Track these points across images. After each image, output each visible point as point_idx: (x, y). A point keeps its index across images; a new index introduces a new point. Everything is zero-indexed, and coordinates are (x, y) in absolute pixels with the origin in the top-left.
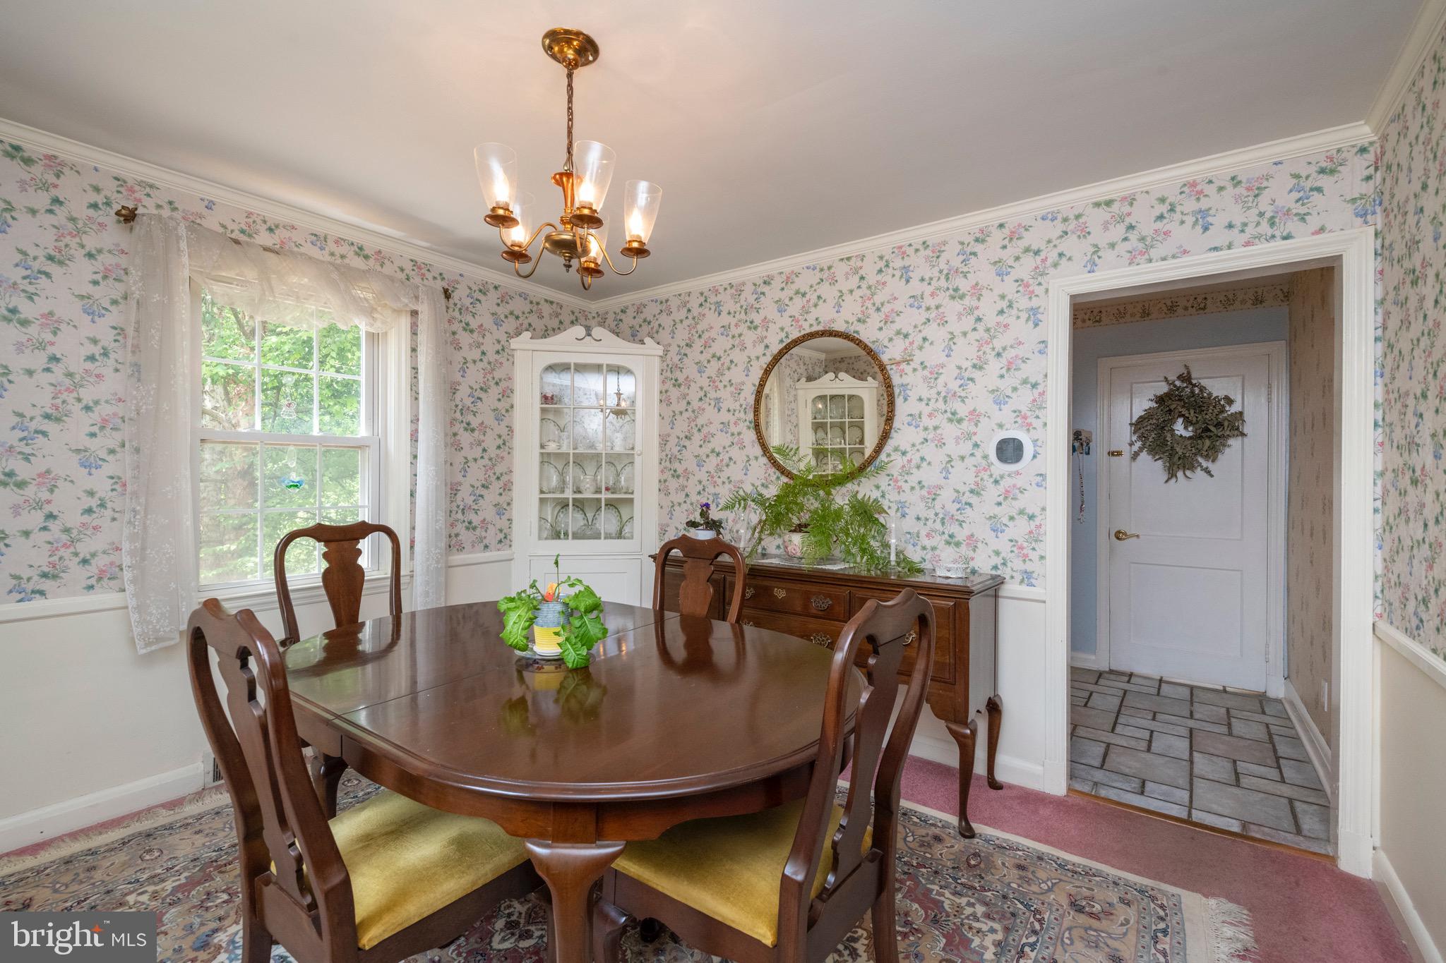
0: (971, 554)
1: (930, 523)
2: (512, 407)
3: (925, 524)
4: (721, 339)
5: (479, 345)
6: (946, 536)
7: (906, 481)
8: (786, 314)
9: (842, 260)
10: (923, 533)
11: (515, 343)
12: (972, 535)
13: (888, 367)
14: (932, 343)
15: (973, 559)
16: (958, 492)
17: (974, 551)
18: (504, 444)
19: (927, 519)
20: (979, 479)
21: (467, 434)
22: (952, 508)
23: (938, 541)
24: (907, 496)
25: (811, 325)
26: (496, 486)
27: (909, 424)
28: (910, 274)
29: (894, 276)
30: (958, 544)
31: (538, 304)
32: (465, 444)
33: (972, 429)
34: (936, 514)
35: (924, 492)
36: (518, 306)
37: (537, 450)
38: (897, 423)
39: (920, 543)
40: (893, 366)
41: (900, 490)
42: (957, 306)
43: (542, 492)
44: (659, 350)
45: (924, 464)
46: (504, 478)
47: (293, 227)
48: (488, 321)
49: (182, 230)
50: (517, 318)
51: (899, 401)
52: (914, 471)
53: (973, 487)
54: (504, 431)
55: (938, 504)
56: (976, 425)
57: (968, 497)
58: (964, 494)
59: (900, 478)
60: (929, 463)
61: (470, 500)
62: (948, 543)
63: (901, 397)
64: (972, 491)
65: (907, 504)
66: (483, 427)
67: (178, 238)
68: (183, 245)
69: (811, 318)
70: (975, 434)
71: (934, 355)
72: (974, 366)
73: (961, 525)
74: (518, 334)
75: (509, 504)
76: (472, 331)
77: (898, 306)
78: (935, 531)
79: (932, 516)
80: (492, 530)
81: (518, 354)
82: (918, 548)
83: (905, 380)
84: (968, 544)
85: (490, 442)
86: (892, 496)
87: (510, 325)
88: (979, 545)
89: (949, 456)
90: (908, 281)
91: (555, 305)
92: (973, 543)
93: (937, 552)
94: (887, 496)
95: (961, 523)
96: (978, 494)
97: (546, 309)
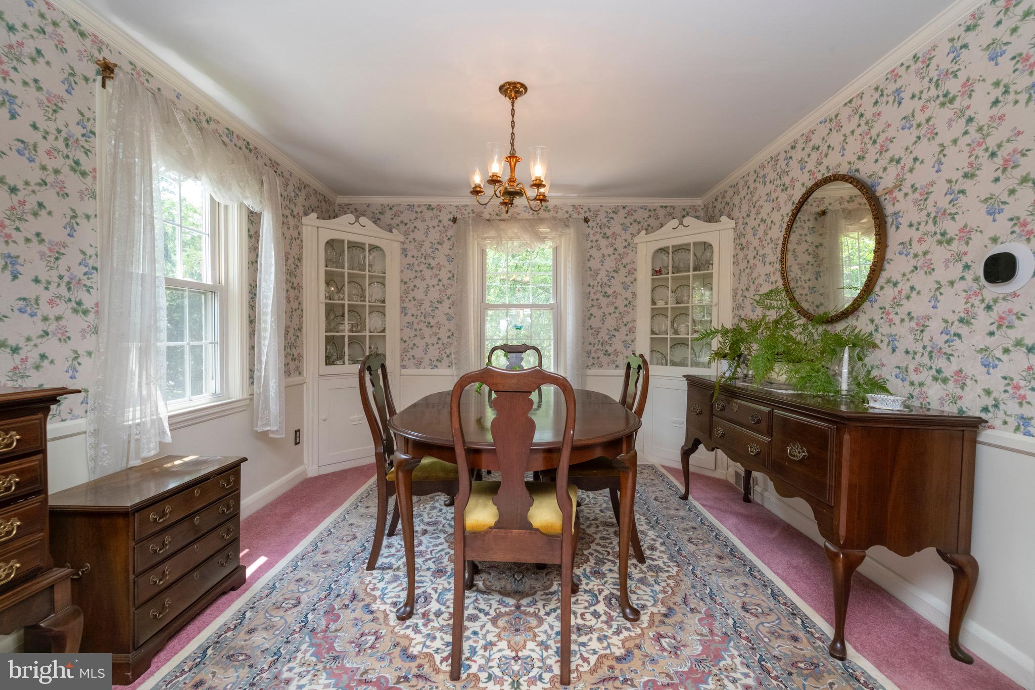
0: (959, 392)
1: (918, 357)
3: (914, 358)
4: (766, 204)
6: (933, 372)
7: (897, 313)
8: (806, 171)
9: (846, 104)
10: (912, 368)
12: (961, 371)
13: (882, 199)
14: (922, 162)
15: (961, 398)
16: (946, 321)
17: (963, 388)
18: (630, 304)
19: (915, 353)
20: (969, 305)
21: (605, 299)
22: (940, 340)
23: (925, 376)
24: (896, 330)
25: (823, 174)
27: (900, 253)
28: (902, 95)
29: (887, 102)
30: (945, 381)
31: (655, 210)
32: (604, 305)
33: (963, 248)
34: (924, 348)
35: (913, 324)
36: (640, 215)
38: (889, 255)
39: (908, 379)
40: (887, 196)
41: (891, 323)
42: (947, 113)
44: (732, 223)
45: (914, 294)
46: (630, 325)
49: (470, 222)
51: (891, 231)
52: (904, 302)
53: (963, 315)
55: (926, 336)
56: (967, 243)
57: (957, 328)
58: (952, 324)
59: (891, 310)
60: (919, 293)
61: (606, 338)
62: (935, 379)
63: (894, 226)
64: (961, 321)
65: (897, 338)
67: (469, 225)
68: (471, 227)
69: (823, 169)
70: (965, 253)
71: (922, 175)
72: (966, 176)
73: (948, 359)
75: (633, 341)
77: (891, 133)
78: (923, 366)
79: (921, 350)
80: (621, 357)
81: (639, 246)
82: (907, 383)
83: (898, 206)
84: (956, 381)
86: (885, 329)
87: (634, 228)
88: (968, 382)
89: (938, 282)
90: (900, 103)
91: (668, 208)
92: (961, 378)
93: (924, 389)
94: (880, 330)
95: (949, 357)
96: (968, 323)
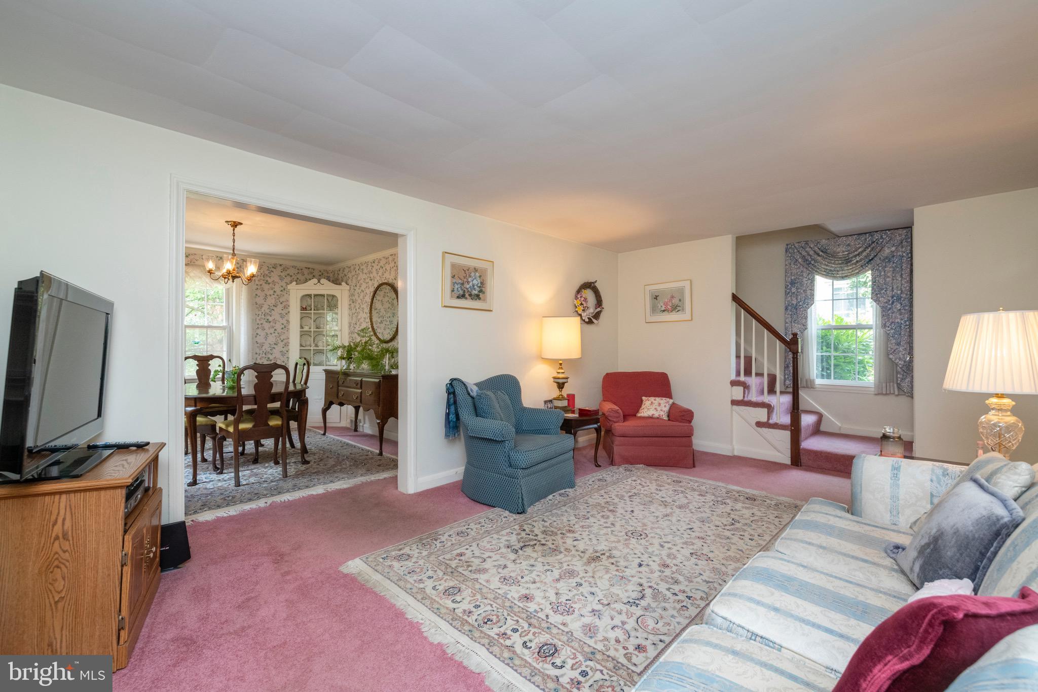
2: (289, 312)
5: (272, 289)
11: (289, 287)
26: (281, 344)
37: (299, 329)
43: (301, 345)
47: (195, 254)
48: (277, 279)
50: (291, 276)
54: (285, 322)
66: (275, 321)
74: (291, 283)
76: (269, 284)
85: (278, 326)
97: (306, 272)
